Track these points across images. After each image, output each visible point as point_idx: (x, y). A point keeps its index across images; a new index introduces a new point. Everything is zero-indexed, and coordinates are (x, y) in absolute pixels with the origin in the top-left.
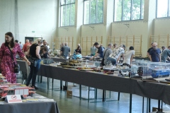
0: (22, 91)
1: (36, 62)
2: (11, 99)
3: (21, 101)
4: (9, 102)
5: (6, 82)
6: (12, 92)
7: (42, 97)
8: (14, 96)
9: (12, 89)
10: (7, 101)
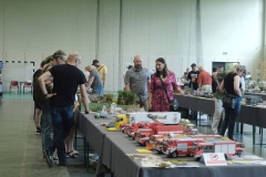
0: (225, 147)
1: (234, 101)
2: (209, 160)
3: (225, 164)
4: (207, 165)
5: (196, 133)
6: (210, 149)
7: (256, 157)
8: (214, 154)
9: (210, 144)
10: (203, 163)
